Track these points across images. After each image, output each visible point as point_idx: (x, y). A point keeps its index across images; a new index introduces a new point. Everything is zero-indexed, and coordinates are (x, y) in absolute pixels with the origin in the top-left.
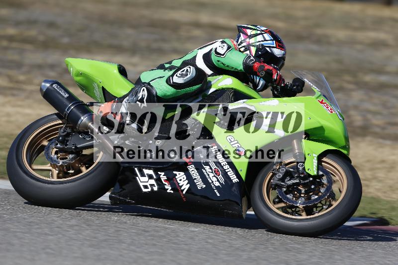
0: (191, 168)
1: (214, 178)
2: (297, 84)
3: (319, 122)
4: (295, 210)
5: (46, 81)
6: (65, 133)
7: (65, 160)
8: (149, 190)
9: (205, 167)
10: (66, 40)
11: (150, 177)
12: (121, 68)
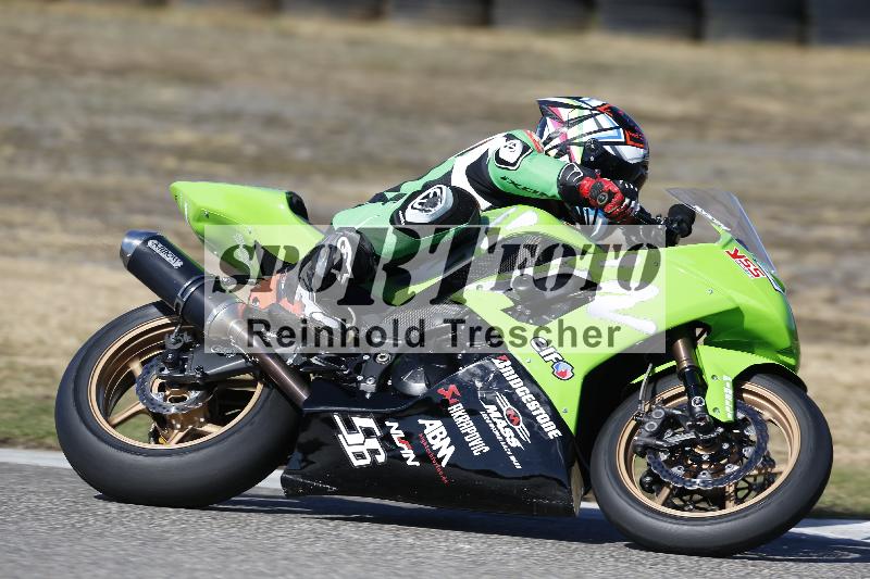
0: (457, 411)
1: (508, 430)
2: (679, 217)
3: (731, 299)
4: (691, 498)
5: (132, 234)
6: (179, 345)
7: (182, 404)
8: (368, 461)
9: (486, 407)
10: (304, 153)
11: (368, 433)
12: (294, 200)
